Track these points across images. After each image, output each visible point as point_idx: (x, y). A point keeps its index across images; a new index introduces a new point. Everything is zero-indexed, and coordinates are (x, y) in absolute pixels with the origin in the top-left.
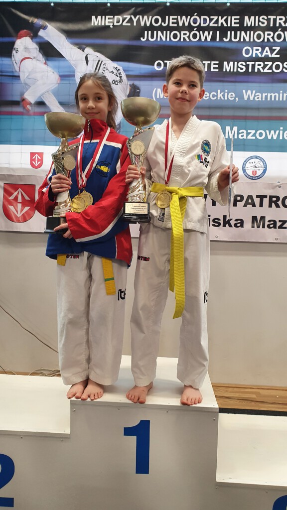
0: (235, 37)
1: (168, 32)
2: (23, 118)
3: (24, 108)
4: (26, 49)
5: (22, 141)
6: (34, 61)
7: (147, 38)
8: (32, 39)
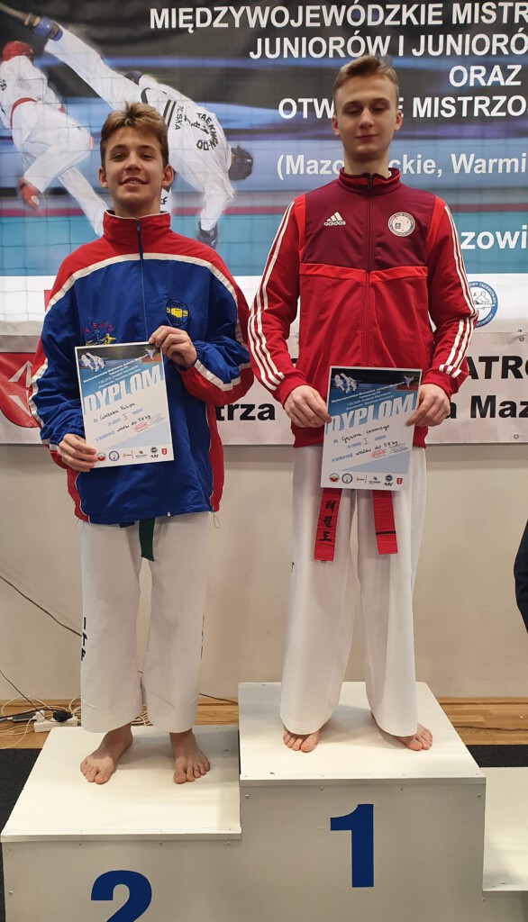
0: (436, 48)
1: (304, 39)
2: (24, 223)
3: (26, 201)
4: (21, 81)
5: (25, 268)
6: (40, 106)
7: (263, 52)
8: (32, 60)
